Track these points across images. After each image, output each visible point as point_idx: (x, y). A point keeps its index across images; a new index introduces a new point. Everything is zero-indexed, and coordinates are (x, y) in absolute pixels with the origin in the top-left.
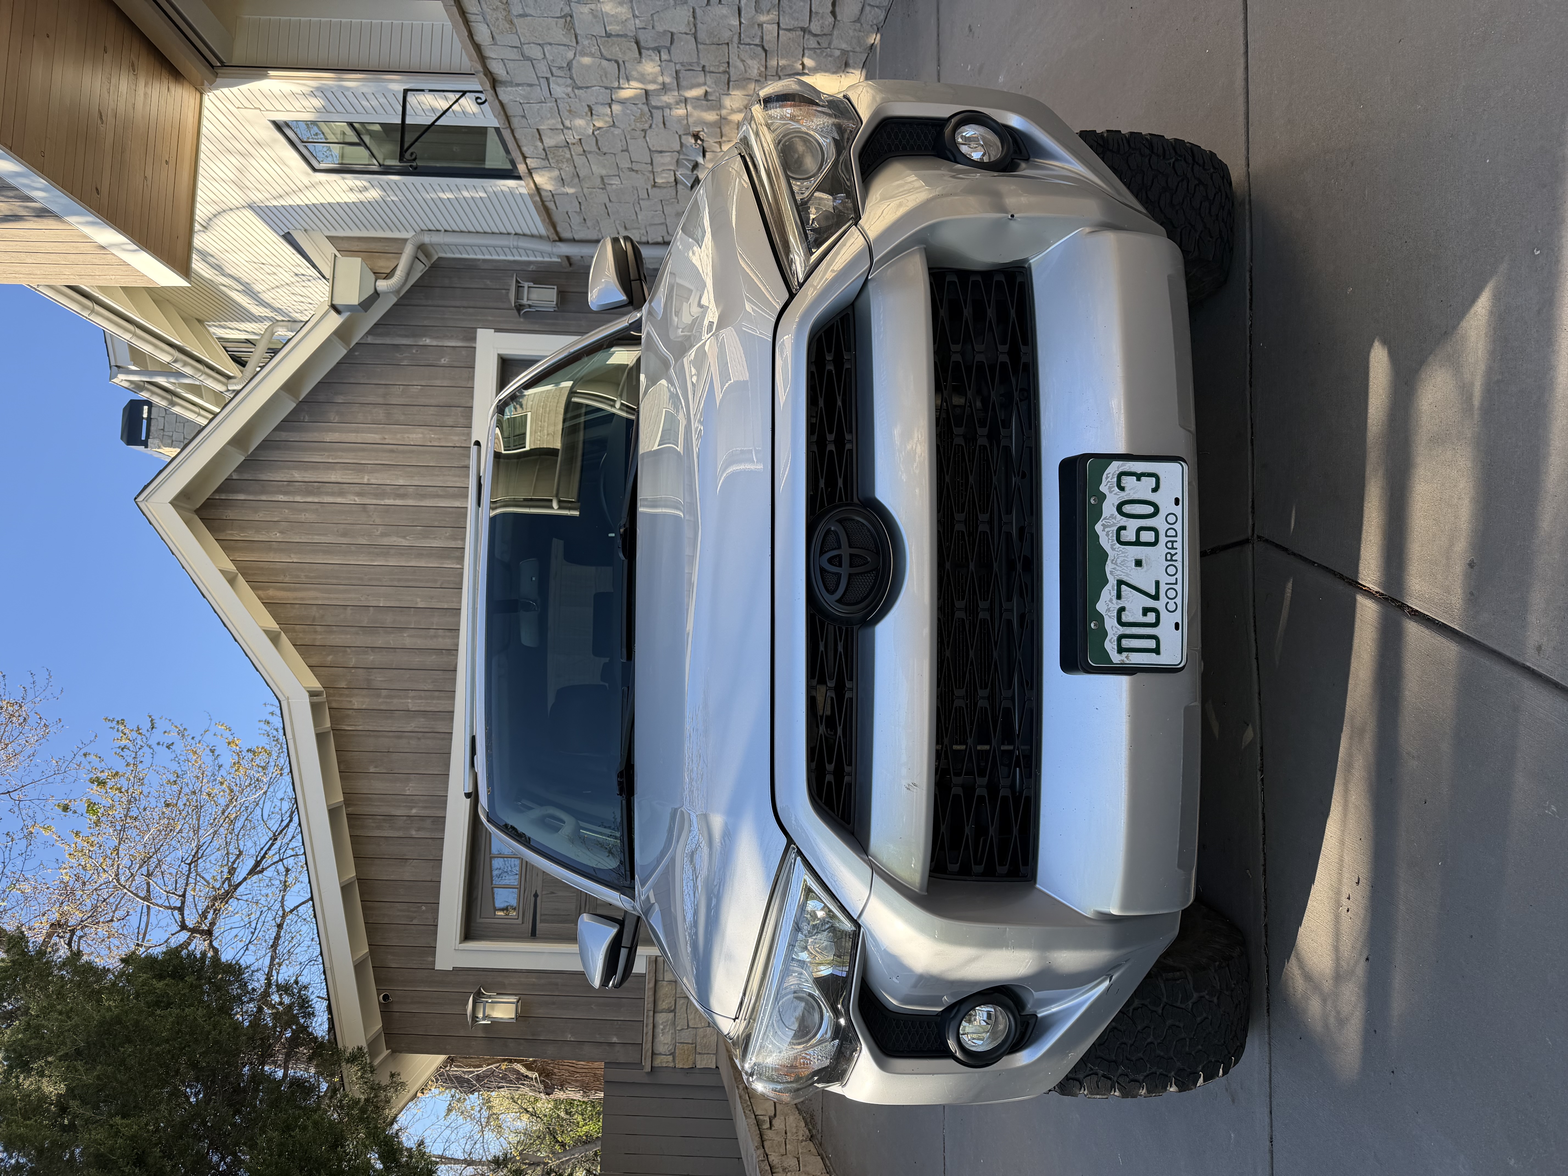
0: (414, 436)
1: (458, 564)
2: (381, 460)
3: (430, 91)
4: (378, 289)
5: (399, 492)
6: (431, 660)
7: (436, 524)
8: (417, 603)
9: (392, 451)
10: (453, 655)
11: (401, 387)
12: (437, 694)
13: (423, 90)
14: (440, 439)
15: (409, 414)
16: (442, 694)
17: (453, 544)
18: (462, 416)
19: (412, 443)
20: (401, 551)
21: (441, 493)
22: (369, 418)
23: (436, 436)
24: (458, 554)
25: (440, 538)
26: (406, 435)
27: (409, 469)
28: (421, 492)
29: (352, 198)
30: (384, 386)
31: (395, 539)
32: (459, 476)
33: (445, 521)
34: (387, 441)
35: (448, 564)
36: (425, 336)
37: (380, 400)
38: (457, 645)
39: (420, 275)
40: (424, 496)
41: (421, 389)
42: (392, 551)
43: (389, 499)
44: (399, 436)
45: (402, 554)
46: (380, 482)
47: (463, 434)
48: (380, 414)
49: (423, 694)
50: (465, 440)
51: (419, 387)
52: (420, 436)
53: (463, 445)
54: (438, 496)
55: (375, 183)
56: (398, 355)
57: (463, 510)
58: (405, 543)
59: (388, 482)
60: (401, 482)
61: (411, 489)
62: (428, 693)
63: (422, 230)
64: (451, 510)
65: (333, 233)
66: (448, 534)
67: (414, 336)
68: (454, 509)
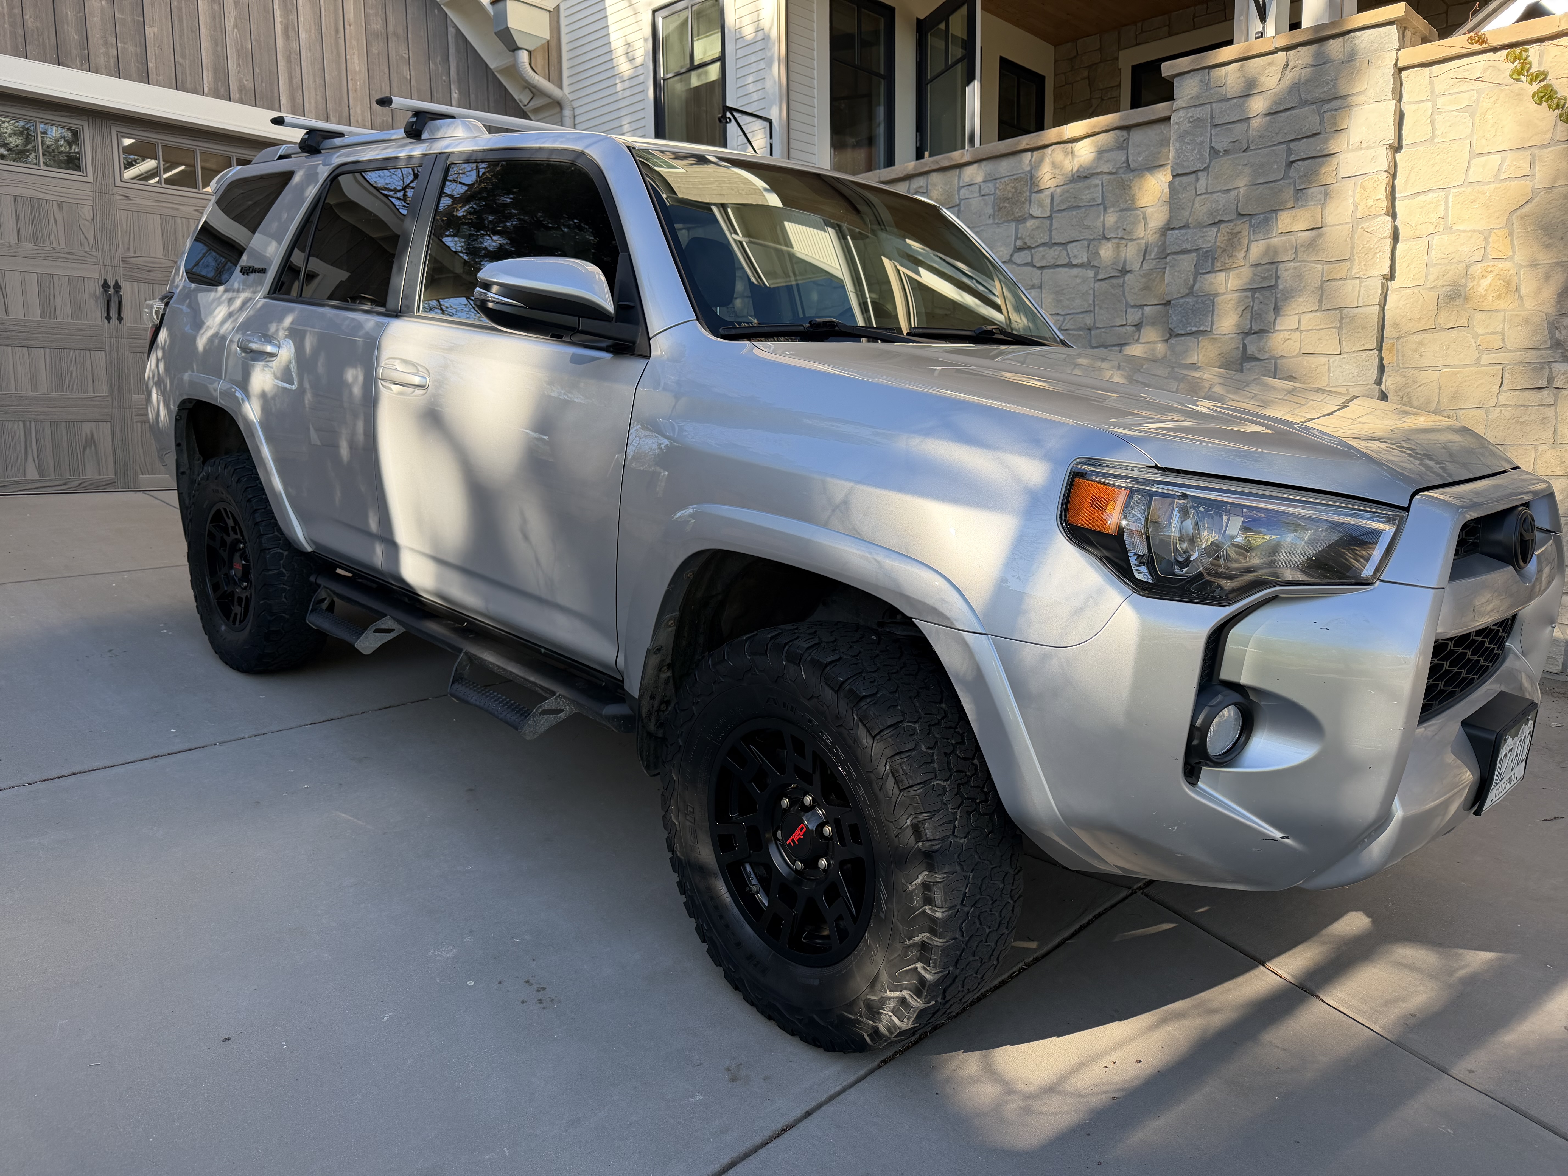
0: (357, 61)
1: (209, 89)
2: (325, 15)
3: (771, 145)
4: (520, 52)
5: (292, 31)
6: (72, 33)
7: (257, 70)
8: (151, 26)
9: (337, 31)
10: (82, 64)
11: (407, 56)
12: (20, 32)
13: (771, 137)
14: (356, 91)
15: (379, 59)
16: (20, 40)
17: (234, 87)
18: (383, 121)
19: (348, 57)
20: (218, 20)
21: (294, 83)
22: (371, 12)
23: (358, 87)
24: (222, 91)
25: (239, 72)
26: (355, 51)
27: (319, 49)
28: (294, 58)
29: (617, 42)
30: (405, 36)
31: (233, 14)
32: (316, 108)
33: (262, 82)
34: (347, 27)
35: (208, 77)
36: (460, 93)
37: (391, 29)
38: (97, 72)
39: (516, 98)
40: (289, 60)
41: (407, 78)
42: (216, 7)
43: (281, 16)
44: (354, 42)
45: (214, 18)
46: (300, 8)
47: (364, 120)
48: (377, 25)
49: (17, 11)
50: (357, 121)
51: (409, 77)
52: (357, 69)
53: (351, 117)
54: (291, 79)
55: (641, 71)
56: (439, 58)
57: (277, 106)
58: (229, 25)
59: (301, 19)
60: (303, 35)
61: (295, 45)
62: (19, 19)
63: (574, 109)
64: (276, 91)
65: (563, 14)
66: (246, 83)
67: (459, 81)
68: (276, 95)
